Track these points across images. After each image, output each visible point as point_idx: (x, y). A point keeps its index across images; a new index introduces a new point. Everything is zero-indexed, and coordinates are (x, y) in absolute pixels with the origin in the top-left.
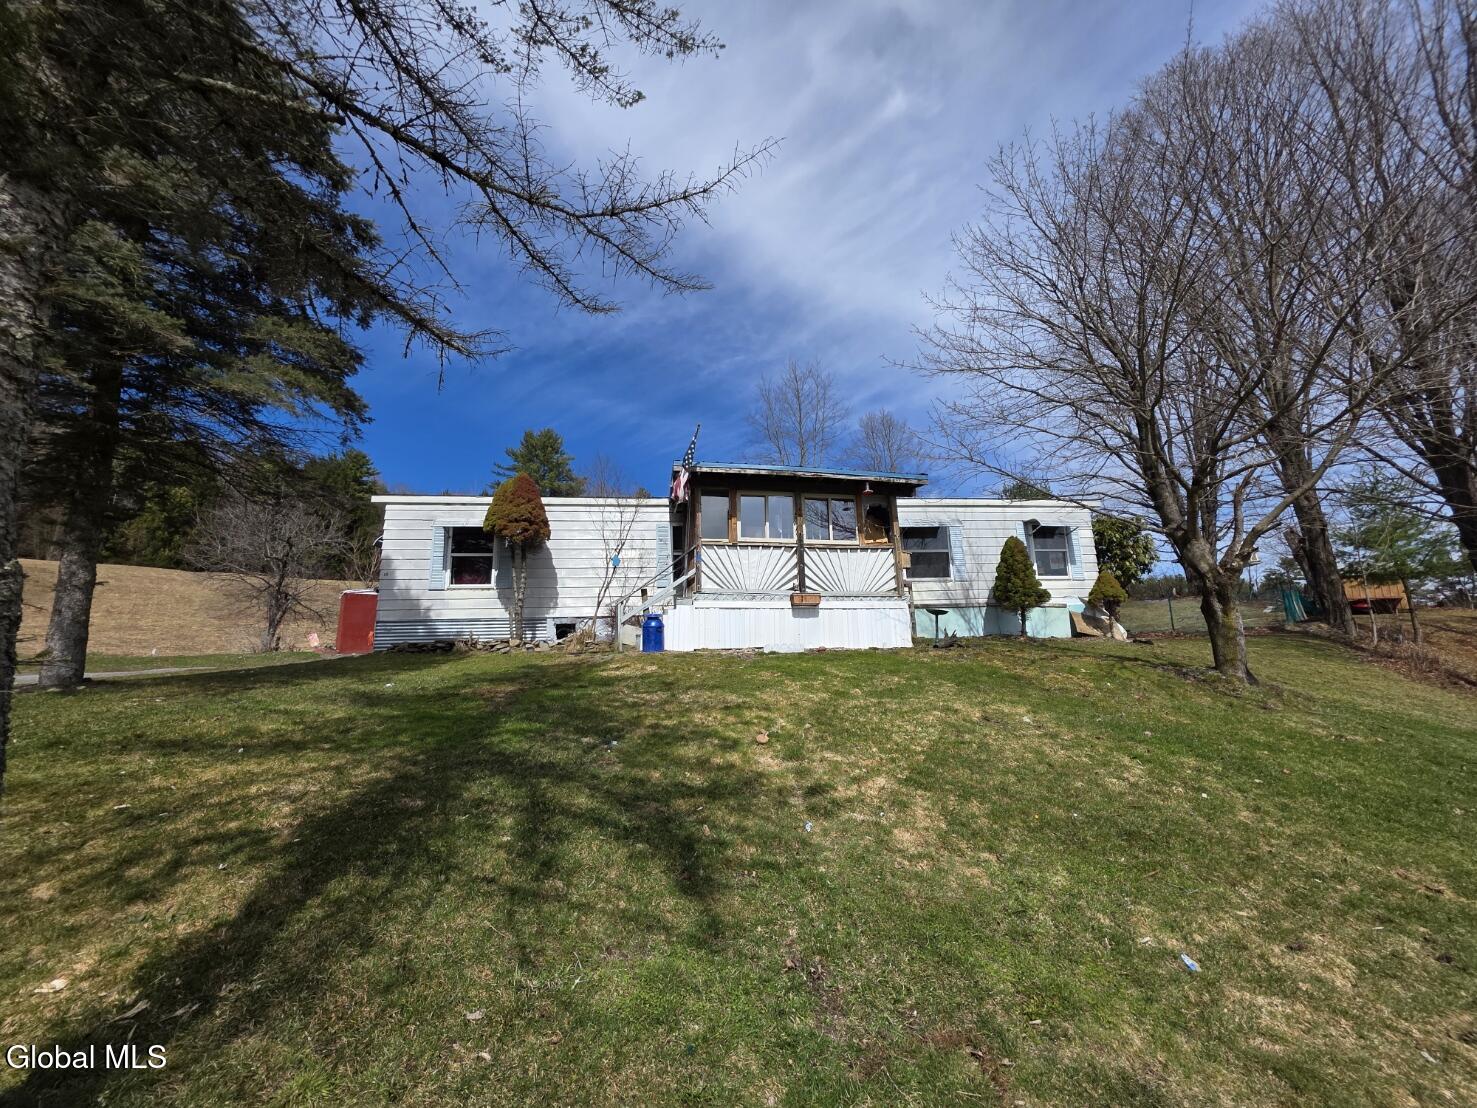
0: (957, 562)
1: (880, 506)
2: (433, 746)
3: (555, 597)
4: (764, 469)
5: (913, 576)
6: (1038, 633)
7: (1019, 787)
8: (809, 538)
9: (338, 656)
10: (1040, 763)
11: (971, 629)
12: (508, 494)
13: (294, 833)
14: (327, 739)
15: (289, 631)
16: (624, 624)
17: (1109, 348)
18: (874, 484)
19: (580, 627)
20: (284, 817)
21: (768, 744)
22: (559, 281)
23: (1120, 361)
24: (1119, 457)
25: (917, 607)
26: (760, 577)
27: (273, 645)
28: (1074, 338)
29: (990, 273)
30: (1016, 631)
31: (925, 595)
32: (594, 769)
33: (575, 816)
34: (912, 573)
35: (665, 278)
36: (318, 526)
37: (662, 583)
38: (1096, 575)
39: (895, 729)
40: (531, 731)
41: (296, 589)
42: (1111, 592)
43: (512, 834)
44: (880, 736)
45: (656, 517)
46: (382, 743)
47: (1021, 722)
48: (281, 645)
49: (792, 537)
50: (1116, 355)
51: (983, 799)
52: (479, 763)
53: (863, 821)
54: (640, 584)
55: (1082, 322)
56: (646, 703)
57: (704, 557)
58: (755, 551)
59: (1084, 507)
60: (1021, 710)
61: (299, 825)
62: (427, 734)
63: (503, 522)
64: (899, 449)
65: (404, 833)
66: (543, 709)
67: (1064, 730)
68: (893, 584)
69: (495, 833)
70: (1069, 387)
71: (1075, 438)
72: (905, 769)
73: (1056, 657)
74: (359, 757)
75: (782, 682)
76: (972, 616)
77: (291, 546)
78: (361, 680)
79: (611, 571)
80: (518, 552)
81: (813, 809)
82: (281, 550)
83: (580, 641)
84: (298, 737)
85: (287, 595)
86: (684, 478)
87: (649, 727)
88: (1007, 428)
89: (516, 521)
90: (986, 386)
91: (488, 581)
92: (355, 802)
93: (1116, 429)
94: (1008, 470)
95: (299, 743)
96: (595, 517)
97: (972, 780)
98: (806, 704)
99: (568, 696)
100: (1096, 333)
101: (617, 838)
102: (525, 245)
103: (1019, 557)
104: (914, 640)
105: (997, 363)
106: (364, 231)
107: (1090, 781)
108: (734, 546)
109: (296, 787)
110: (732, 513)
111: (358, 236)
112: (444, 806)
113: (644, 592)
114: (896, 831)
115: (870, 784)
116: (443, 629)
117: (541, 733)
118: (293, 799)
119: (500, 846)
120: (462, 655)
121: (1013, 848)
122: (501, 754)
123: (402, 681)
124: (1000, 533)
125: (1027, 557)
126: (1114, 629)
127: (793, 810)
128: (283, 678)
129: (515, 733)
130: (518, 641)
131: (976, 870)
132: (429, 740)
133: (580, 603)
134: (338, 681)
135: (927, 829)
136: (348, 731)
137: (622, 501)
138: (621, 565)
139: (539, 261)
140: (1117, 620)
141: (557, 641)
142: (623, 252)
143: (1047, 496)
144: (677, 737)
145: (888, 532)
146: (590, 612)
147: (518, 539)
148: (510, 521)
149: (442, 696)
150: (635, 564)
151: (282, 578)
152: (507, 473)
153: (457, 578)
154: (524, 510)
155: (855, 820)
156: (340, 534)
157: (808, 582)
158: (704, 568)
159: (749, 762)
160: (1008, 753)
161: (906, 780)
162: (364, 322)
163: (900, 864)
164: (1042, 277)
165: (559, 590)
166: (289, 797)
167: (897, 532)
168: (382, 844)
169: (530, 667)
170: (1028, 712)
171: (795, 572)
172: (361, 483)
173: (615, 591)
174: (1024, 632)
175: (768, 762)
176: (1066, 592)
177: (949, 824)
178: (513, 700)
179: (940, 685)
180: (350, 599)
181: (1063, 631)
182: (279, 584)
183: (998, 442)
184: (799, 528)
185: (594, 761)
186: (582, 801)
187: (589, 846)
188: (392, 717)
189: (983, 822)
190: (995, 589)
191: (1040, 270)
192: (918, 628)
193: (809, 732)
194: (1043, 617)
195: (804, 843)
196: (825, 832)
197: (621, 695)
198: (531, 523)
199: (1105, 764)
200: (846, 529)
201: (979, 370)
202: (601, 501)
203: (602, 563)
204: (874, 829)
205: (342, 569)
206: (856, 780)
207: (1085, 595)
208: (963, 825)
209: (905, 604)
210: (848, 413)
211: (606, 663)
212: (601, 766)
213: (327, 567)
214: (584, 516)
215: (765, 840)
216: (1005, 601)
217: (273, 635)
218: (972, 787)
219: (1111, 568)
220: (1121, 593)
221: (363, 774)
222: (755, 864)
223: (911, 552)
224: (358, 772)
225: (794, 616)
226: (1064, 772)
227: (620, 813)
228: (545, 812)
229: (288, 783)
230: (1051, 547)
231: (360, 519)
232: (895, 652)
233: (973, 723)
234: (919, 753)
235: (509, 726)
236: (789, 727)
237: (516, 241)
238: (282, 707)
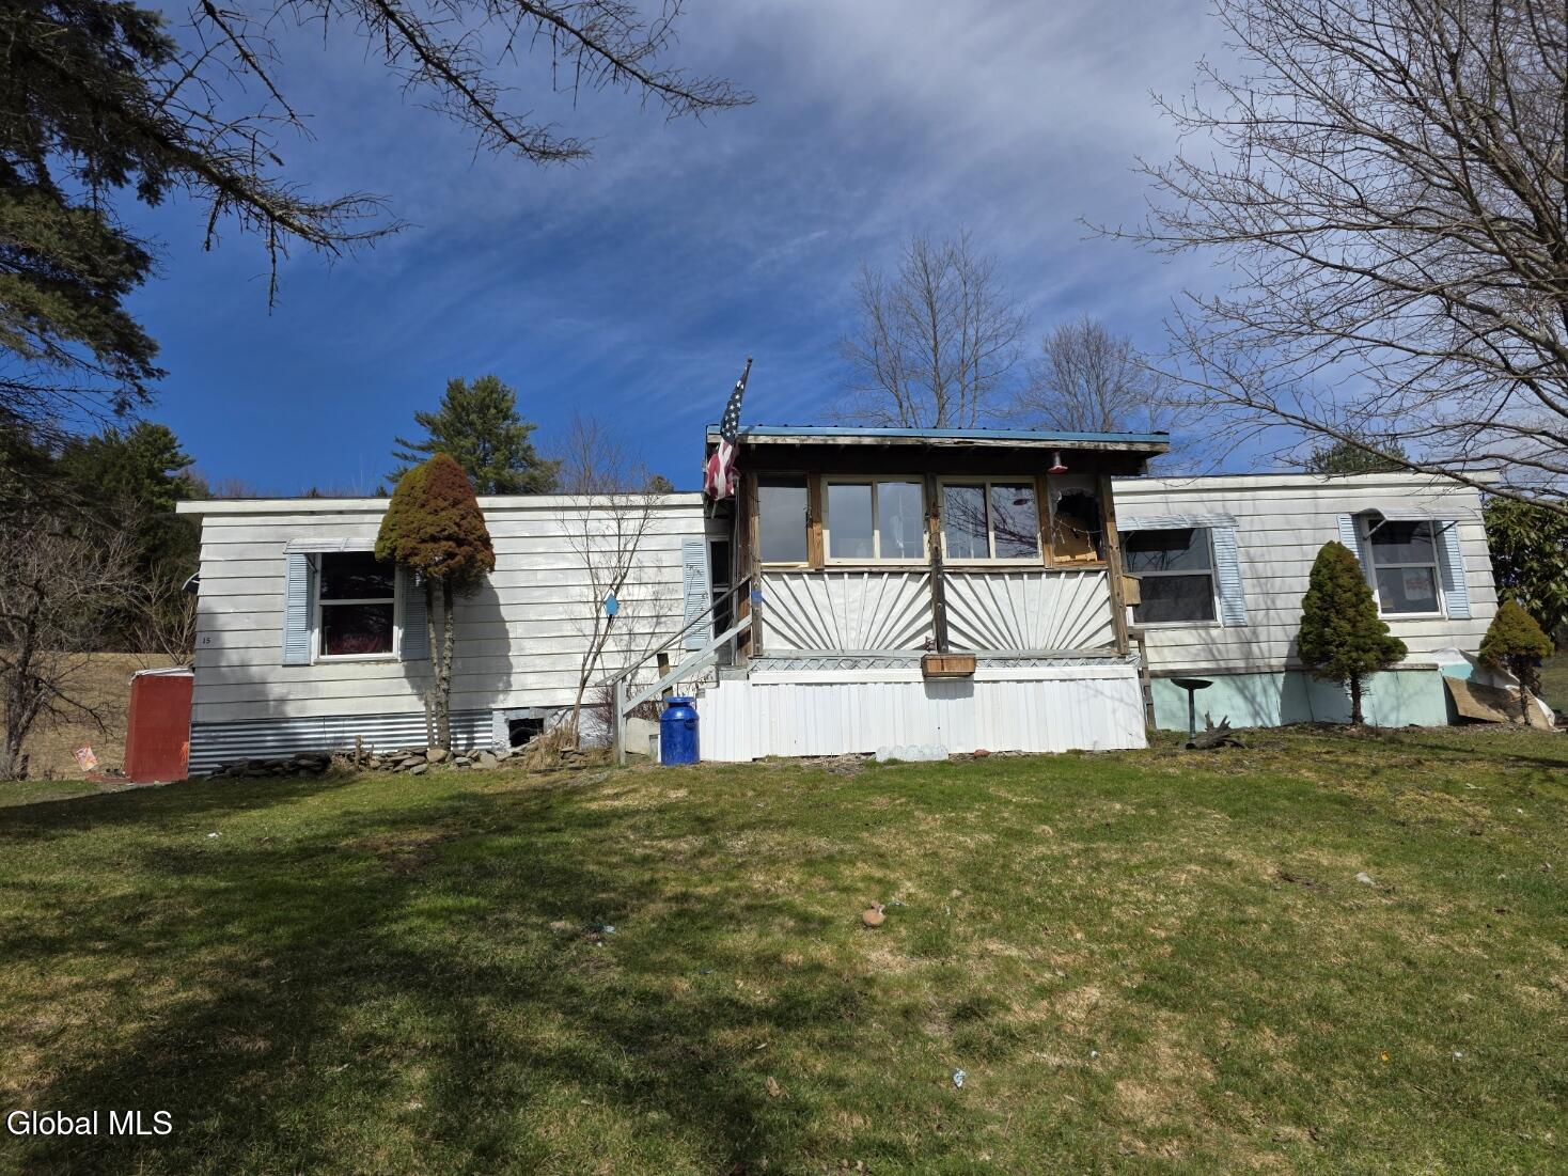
0: (1227, 592)
1: (1081, 495)
2: (285, 941)
3: (507, 670)
4: (868, 435)
5: (1147, 620)
6: (1385, 718)
7: (1351, 1003)
8: (952, 555)
9: (129, 786)
10: (1389, 958)
11: (1256, 714)
12: (418, 493)
13: (42, 1100)
14: (99, 934)
15: (43, 743)
16: (628, 716)
17: (1512, 187)
18: (1069, 455)
19: (551, 722)
20: (26, 1073)
21: (884, 928)
22: (476, 103)
23: (1534, 209)
24: (1533, 387)
25: (1155, 675)
26: (865, 629)
27: (17, 769)
28: (1443, 167)
29: (1281, 53)
30: (1342, 715)
31: (1168, 654)
32: (571, 977)
33: (539, 1062)
34: (1143, 614)
35: (667, 89)
36: (88, 558)
37: (695, 642)
38: (1492, 609)
39: (1117, 898)
40: (460, 911)
41: (52, 669)
42: (1522, 639)
43: (425, 1098)
44: (1088, 910)
45: (682, 526)
46: (196, 939)
47: (1354, 883)
48: (31, 770)
49: (921, 555)
50: (1522, 195)
51: (1283, 1025)
52: (368, 970)
53: (1060, 1067)
54: (655, 644)
55: (1456, 135)
56: (666, 856)
57: (766, 594)
58: (856, 581)
59: (1467, 482)
60: (1353, 860)
61: (52, 1086)
62: (279, 922)
63: (412, 543)
64: (1118, 388)
65: (233, 1100)
66: (485, 872)
67: (1436, 896)
68: (1108, 635)
69: (394, 1097)
70: (1436, 261)
71: (1449, 356)
72: (1135, 971)
73: (1419, 762)
74: (156, 964)
75: (910, 815)
76: (1258, 689)
77: (42, 595)
78: (164, 827)
79: (604, 623)
80: (439, 594)
81: (967, 1045)
82: (25, 601)
83: (552, 749)
84: (51, 931)
85: (37, 680)
86: (724, 455)
87: (670, 899)
88: (1317, 341)
89: (434, 539)
90: (1278, 264)
91: (387, 646)
92: (149, 1044)
93: (1525, 336)
94: (1319, 419)
95: (53, 941)
96: (575, 529)
97: (1261, 990)
98: (953, 853)
99: (528, 848)
100: (1484, 155)
101: (613, 1102)
102: (412, 38)
103: (1345, 580)
104: (1152, 735)
105: (1296, 221)
106: (143, 29)
107: (1486, 992)
108: (818, 573)
109: (46, 1019)
110: (814, 516)
111: (133, 41)
112: (305, 1049)
113: (663, 659)
114: (1120, 1086)
115: (1071, 998)
116: (310, 734)
117: (479, 915)
118: (41, 1041)
119: (403, 1120)
120: (344, 779)
121: (1339, 1117)
122: (407, 953)
123: (236, 827)
124: (1308, 537)
125: (1360, 580)
126: (1530, 710)
127: (931, 1046)
128: (28, 828)
129: (432, 915)
130: (442, 753)
131: (1270, 1158)
132: (280, 931)
133: (552, 681)
134: (125, 831)
135: (1177, 1081)
136: (138, 917)
137: (620, 500)
138: (621, 613)
139: (438, 66)
140: (1536, 692)
141: (512, 750)
142: (587, 43)
143: (1397, 464)
144: (717, 915)
145: (1097, 541)
146: (568, 697)
147: (437, 572)
148: (423, 541)
149: (306, 852)
150: (646, 611)
151: (29, 651)
152: (419, 454)
153: (335, 640)
154: (448, 519)
155: (1044, 1066)
156: (125, 572)
157: (952, 635)
158: (766, 613)
159: (849, 959)
160: (1330, 941)
161: (1138, 991)
162: (150, 191)
163: (1128, 1145)
164: (1378, 56)
165: (513, 660)
166: (35, 1037)
167: (1113, 541)
168: (194, 1118)
169: (463, 797)
170: (1367, 864)
171: (929, 616)
172: (162, 481)
173: (612, 661)
174: (1357, 717)
175: (885, 959)
176: (1437, 642)
177: (1221, 1072)
178: (430, 856)
179: (1199, 816)
180: (147, 686)
181: (1431, 713)
182: (24, 662)
183: (1300, 368)
184: (934, 539)
185: (574, 962)
186: (552, 1034)
187: (563, 1118)
188: (214, 893)
189: (1284, 1068)
190: (1303, 637)
191: (1375, 43)
192: (1157, 715)
193: (959, 904)
194: (1392, 688)
195: (951, 1106)
196: (990, 1089)
197: (624, 844)
198: (460, 543)
199: (1515, 960)
200: (1021, 539)
201: (1261, 237)
202: (583, 501)
203: (587, 611)
204: (1079, 1083)
205: (134, 634)
206: (1047, 992)
207: (1474, 644)
208: (1246, 1073)
209: (1130, 670)
210: (1021, 325)
211: (596, 786)
212: (584, 972)
213: (106, 630)
214: (554, 529)
215: (879, 1104)
216: (1320, 661)
217: (16, 752)
218: (1262, 1003)
219: (1522, 596)
220: (1543, 641)
221: (162, 994)
222: (861, 1147)
223: (1140, 575)
224: (155, 990)
225: (931, 694)
226: (1436, 974)
227: (617, 1055)
228: (485, 1057)
229: (33, 1012)
230: (1406, 560)
231: (164, 543)
232: (1116, 756)
233: (1262, 885)
234: (1161, 942)
235: (422, 903)
236: (922, 895)
237: (394, 29)
238: (25, 878)
